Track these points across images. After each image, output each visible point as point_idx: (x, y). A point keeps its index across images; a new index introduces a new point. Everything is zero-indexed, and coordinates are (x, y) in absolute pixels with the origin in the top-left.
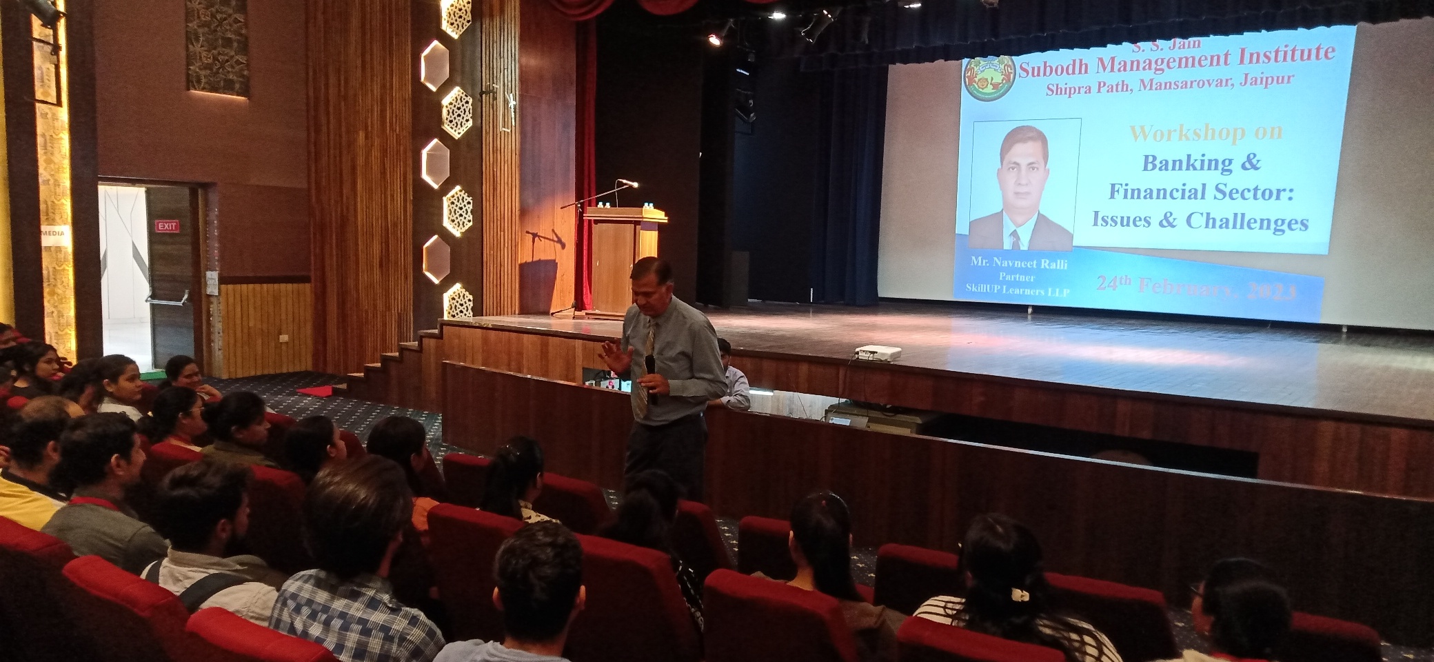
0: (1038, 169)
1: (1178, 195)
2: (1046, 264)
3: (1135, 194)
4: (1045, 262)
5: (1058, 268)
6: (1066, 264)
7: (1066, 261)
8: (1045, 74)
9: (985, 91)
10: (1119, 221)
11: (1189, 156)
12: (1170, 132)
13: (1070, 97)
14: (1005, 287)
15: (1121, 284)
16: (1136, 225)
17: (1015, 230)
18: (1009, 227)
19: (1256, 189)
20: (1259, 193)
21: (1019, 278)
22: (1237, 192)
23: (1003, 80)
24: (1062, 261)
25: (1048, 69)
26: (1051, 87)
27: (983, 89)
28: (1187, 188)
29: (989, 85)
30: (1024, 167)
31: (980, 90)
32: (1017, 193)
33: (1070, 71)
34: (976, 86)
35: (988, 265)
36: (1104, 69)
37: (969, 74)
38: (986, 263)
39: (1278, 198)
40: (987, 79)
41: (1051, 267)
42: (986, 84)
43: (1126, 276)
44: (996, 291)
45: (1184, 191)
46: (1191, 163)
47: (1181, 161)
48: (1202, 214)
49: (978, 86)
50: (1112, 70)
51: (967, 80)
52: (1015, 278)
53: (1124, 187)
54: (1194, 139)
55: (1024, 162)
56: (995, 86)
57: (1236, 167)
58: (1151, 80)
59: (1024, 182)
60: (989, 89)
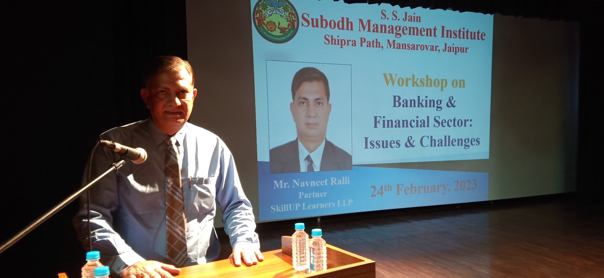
0: (322, 104)
1: (414, 124)
2: (334, 182)
3: (389, 124)
4: (334, 180)
5: (343, 183)
6: (349, 180)
7: (349, 177)
8: (322, 26)
9: (274, 33)
10: (381, 144)
11: (419, 97)
12: (407, 80)
13: (342, 47)
14: (304, 204)
15: (386, 190)
16: (391, 147)
17: (309, 156)
18: (303, 152)
19: (454, 120)
20: (456, 122)
21: (315, 195)
22: (445, 122)
23: (288, 26)
24: (346, 178)
25: (324, 22)
26: (327, 37)
27: (272, 31)
28: (419, 119)
29: (277, 28)
30: (312, 102)
31: (269, 32)
32: (308, 124)
33: (341, 27)
34: (265, 28)
35: (288, 187)
36: (364, 28)
37: (258, 16)
38: (287, 185)
39: (465, 126)
40: (274, 23)
41: (338, 183)
42: (274, 27)
43: (388, 184)
44: (297, 209)
45: (417, 121)
46: (420, 103)
47: (414, 100)
48: (428, 137)
49: (267, 28)
50: (369, 30)
51: (256, 20)
52: (312, 196)
53: (383, 119)
54: (421, 86)
55: (311, 98)
56: (283, 30)
57: (444, 105)
58: (394, 41)
59: (312, 114)
60: (277, 32)
